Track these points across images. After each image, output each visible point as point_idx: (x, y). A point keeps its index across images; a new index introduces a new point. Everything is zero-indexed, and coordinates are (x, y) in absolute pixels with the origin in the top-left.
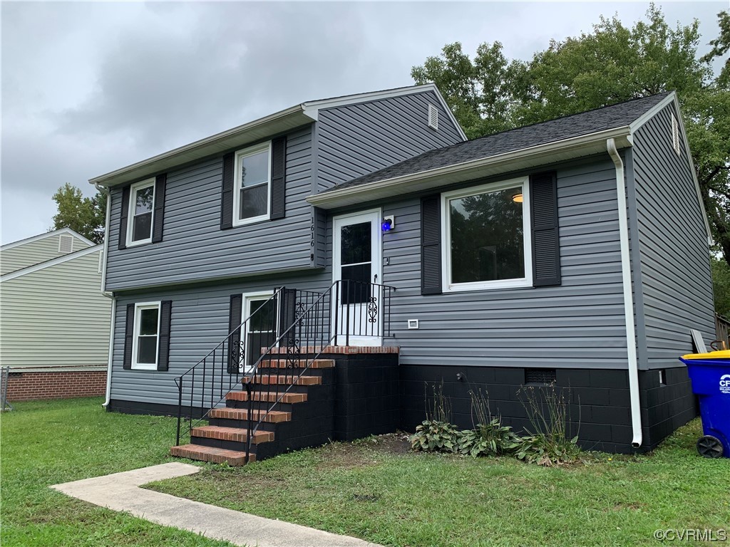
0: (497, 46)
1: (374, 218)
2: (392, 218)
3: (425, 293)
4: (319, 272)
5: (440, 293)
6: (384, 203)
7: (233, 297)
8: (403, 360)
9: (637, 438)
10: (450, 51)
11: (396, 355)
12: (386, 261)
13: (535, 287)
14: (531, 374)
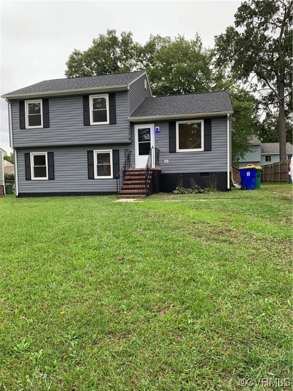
0: (130, 34)
1: (152, 127)
2: (158, 127)
3: (170, 152)
4: (130, 144)
5: (176, 152)
6: (156, 122)
7: (88, 152)
8: (162, 172)
9: (229, 187)
10: (110, 33)
11: (160, 171)
12: (156, 141)
13: (205, 151)
14: (202, 174)
